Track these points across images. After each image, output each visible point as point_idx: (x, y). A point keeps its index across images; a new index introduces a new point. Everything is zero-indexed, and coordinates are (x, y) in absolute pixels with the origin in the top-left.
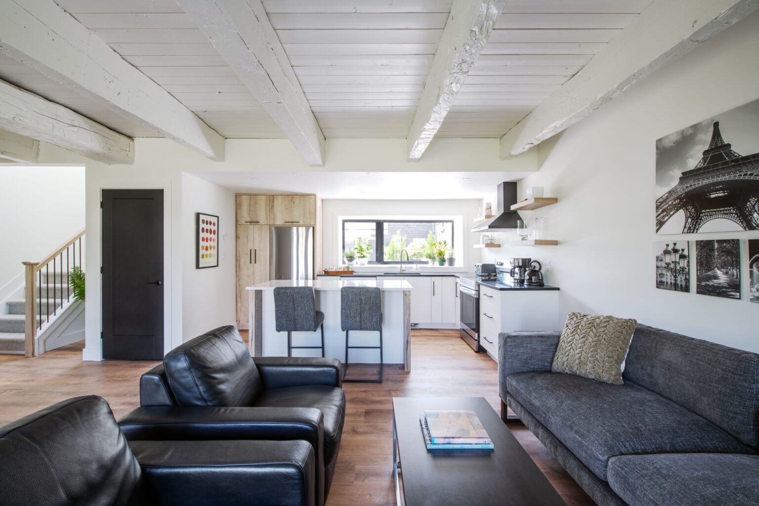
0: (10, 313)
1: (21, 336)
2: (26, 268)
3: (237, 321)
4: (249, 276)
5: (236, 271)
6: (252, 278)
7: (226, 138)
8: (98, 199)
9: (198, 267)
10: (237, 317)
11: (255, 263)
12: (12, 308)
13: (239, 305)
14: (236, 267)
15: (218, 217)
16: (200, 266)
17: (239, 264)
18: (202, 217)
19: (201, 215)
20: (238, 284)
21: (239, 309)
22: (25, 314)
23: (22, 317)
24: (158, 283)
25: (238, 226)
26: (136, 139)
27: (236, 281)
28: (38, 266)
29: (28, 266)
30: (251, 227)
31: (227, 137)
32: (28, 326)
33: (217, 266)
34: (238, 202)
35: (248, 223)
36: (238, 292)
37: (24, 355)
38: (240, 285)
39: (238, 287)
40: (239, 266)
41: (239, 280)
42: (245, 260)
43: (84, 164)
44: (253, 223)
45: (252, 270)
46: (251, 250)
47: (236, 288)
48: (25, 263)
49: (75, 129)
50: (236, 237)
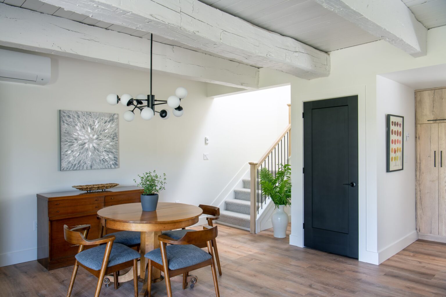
0: (236, 198)
1: (247, 217)
2: (251, 167)
3: (417, 229)
4: (433, 181)
5: (416, 176)
6: (437, 184)
7: (429, 29)
8: (301, 110)
9: (388, 170)
10: (416, 225)
11: (441, 166)
12: (237, 195)
13: (419, 212)
14: (416, 171)
15: (403, 117)
16: (391, 169)
17: (420, 167)
18: (392, 119)
19: (391, 117)
20: (418, 189)
21: (419, 217)
22: (250, 201)
23: (248, 203)
24: (353, 185)
25: (419, 126)
26: (331, 54)
27: (416, 186)
28: (257, 165)
29: (252, 165)
30: (435, 126)
31: (429, 27)
32: (252, 210)
33: (402, 169)
34: (418, 99)
35: (432, 122)
36: (418, 198)
37: (249, 231)
38: (420, 191)
39: (419, 193)
40: (420, 170)
41: (419, 184)
42: (427, 162)
43: (290, 83)
44: (438, 121)
45: (437, 175)
46: (435, 152)
47: (416, 194)
48: (250, 164)
49: (296, 54)
50: (416, 137)
